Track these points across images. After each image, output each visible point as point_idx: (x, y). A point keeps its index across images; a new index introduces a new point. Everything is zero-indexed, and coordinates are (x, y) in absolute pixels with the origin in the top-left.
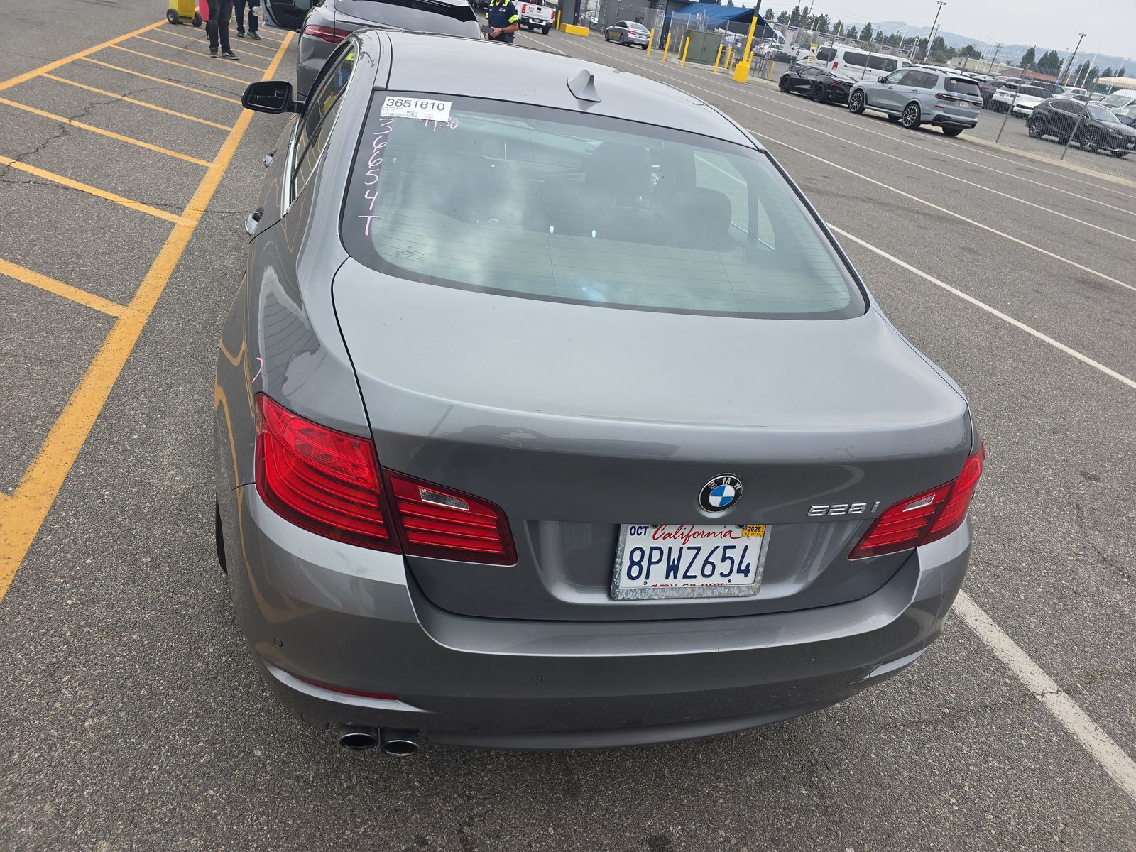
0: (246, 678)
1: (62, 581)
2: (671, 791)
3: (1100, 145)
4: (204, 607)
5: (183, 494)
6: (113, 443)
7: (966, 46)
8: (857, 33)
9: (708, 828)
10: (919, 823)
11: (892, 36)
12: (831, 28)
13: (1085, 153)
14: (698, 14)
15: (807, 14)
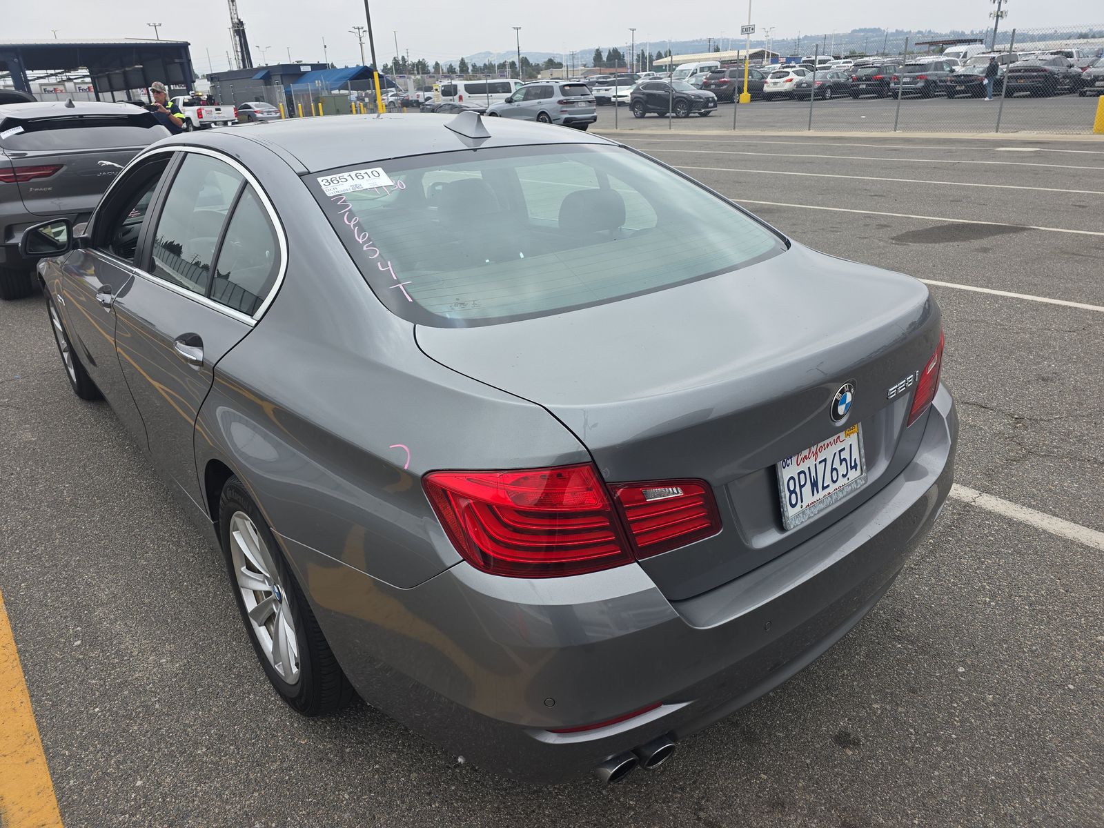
0: (403, 802)
1: (127, 816)
2: (817, 696)
3: (690, 111)
4: (303, 763)
5: (183, 673)
6: (57, 660)
7: (547, 60)
8: (455, 69)
9: (864, 708)
10: (983, 627)
11: (485, 65)
12: (432, 70)
13: (682, 119)
14: (317, 82)
15: (406, 62)
